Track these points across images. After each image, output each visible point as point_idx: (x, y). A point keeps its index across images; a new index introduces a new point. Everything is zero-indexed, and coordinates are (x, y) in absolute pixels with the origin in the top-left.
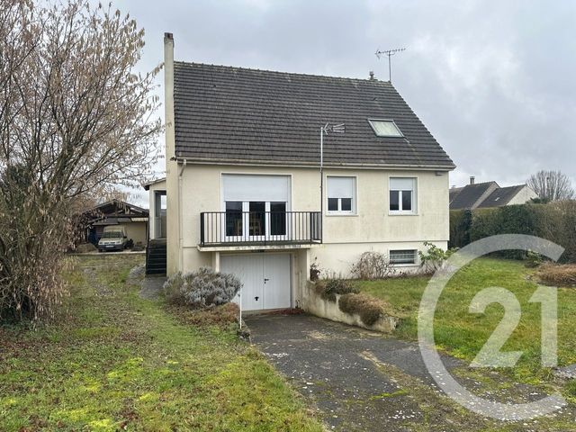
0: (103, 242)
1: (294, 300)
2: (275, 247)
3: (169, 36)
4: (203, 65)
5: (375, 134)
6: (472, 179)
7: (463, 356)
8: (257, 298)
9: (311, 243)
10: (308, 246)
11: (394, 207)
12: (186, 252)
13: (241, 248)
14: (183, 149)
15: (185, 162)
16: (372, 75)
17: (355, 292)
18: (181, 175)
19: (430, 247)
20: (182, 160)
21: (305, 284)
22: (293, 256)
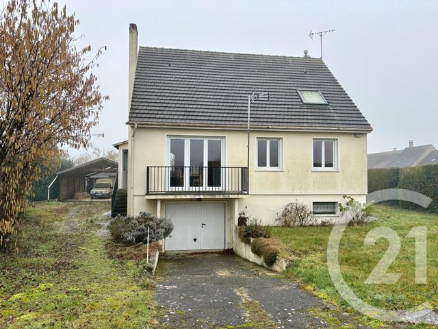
0: (94, 191)
1: (227, 242)
2: (207, 197)
3: (133, 27)
4: (163, 49)
5: (302, 101)
6: (411, 143)
7: (325, 297)
8: (195, 240)
9: (242, 194)
10: (236, 196)
11: (317, 165)
12: (136, 199)
13: (178, 197)
14: (135, 115)
15: (136, 126)
16: (306, 53)
17: (265, 237)
18: (133, 136)
19: (348, 200)
20: (134, 124)
21: (234, 228)
22: (227, 204)
